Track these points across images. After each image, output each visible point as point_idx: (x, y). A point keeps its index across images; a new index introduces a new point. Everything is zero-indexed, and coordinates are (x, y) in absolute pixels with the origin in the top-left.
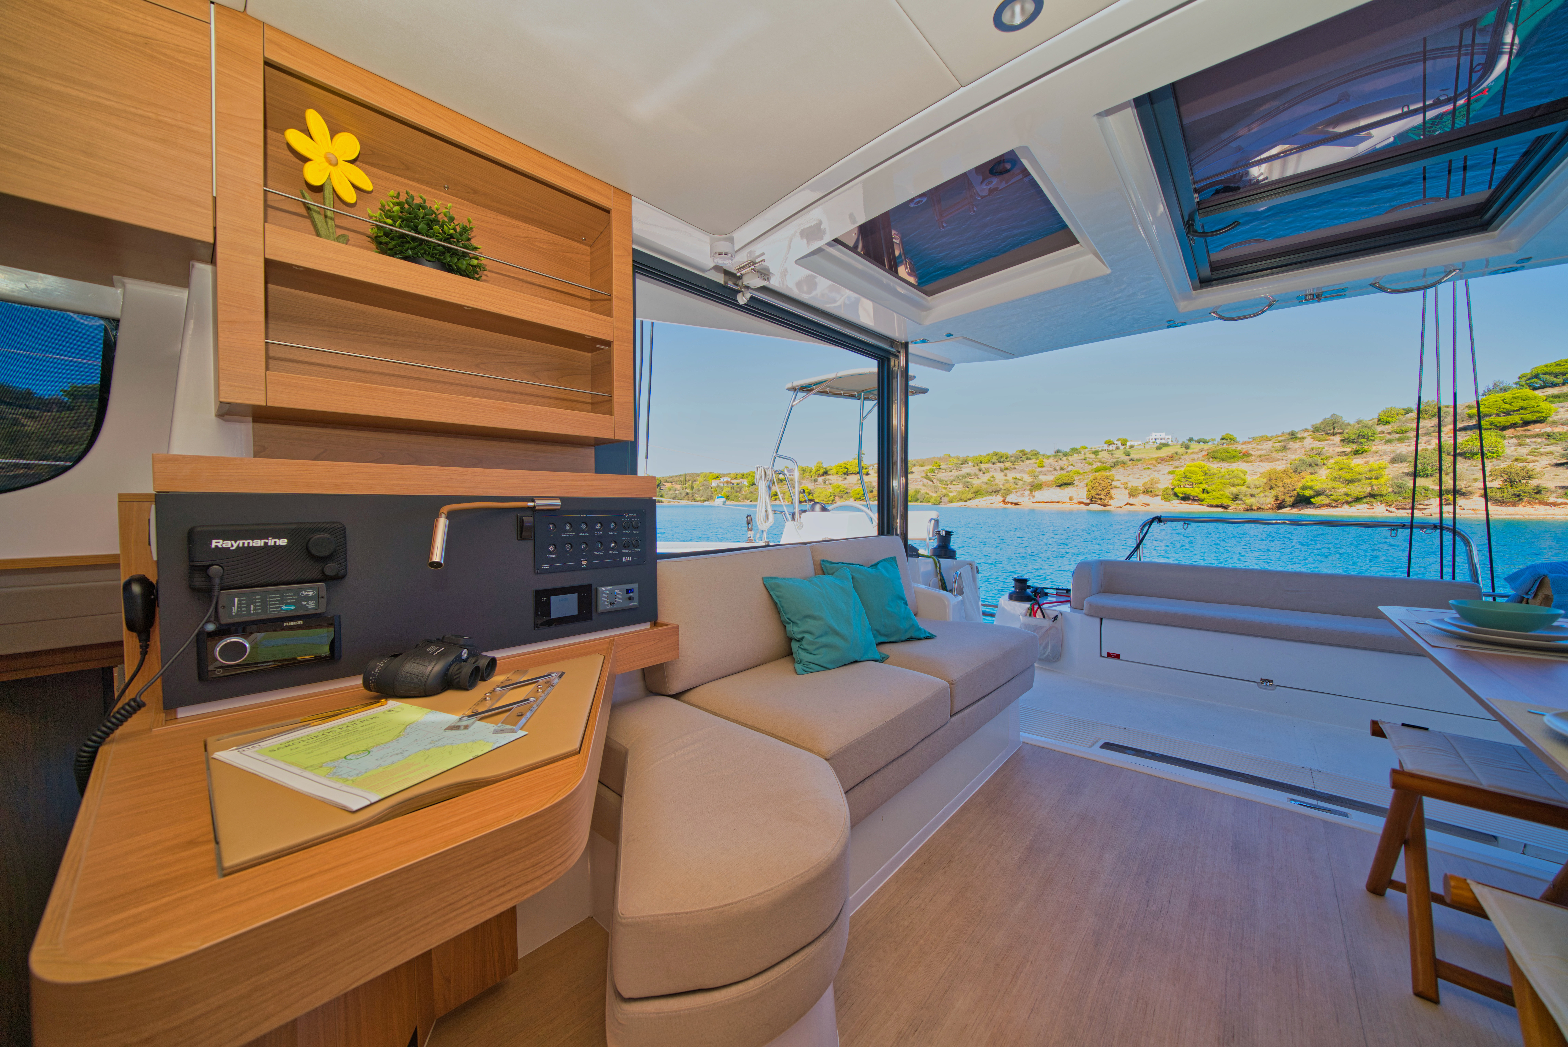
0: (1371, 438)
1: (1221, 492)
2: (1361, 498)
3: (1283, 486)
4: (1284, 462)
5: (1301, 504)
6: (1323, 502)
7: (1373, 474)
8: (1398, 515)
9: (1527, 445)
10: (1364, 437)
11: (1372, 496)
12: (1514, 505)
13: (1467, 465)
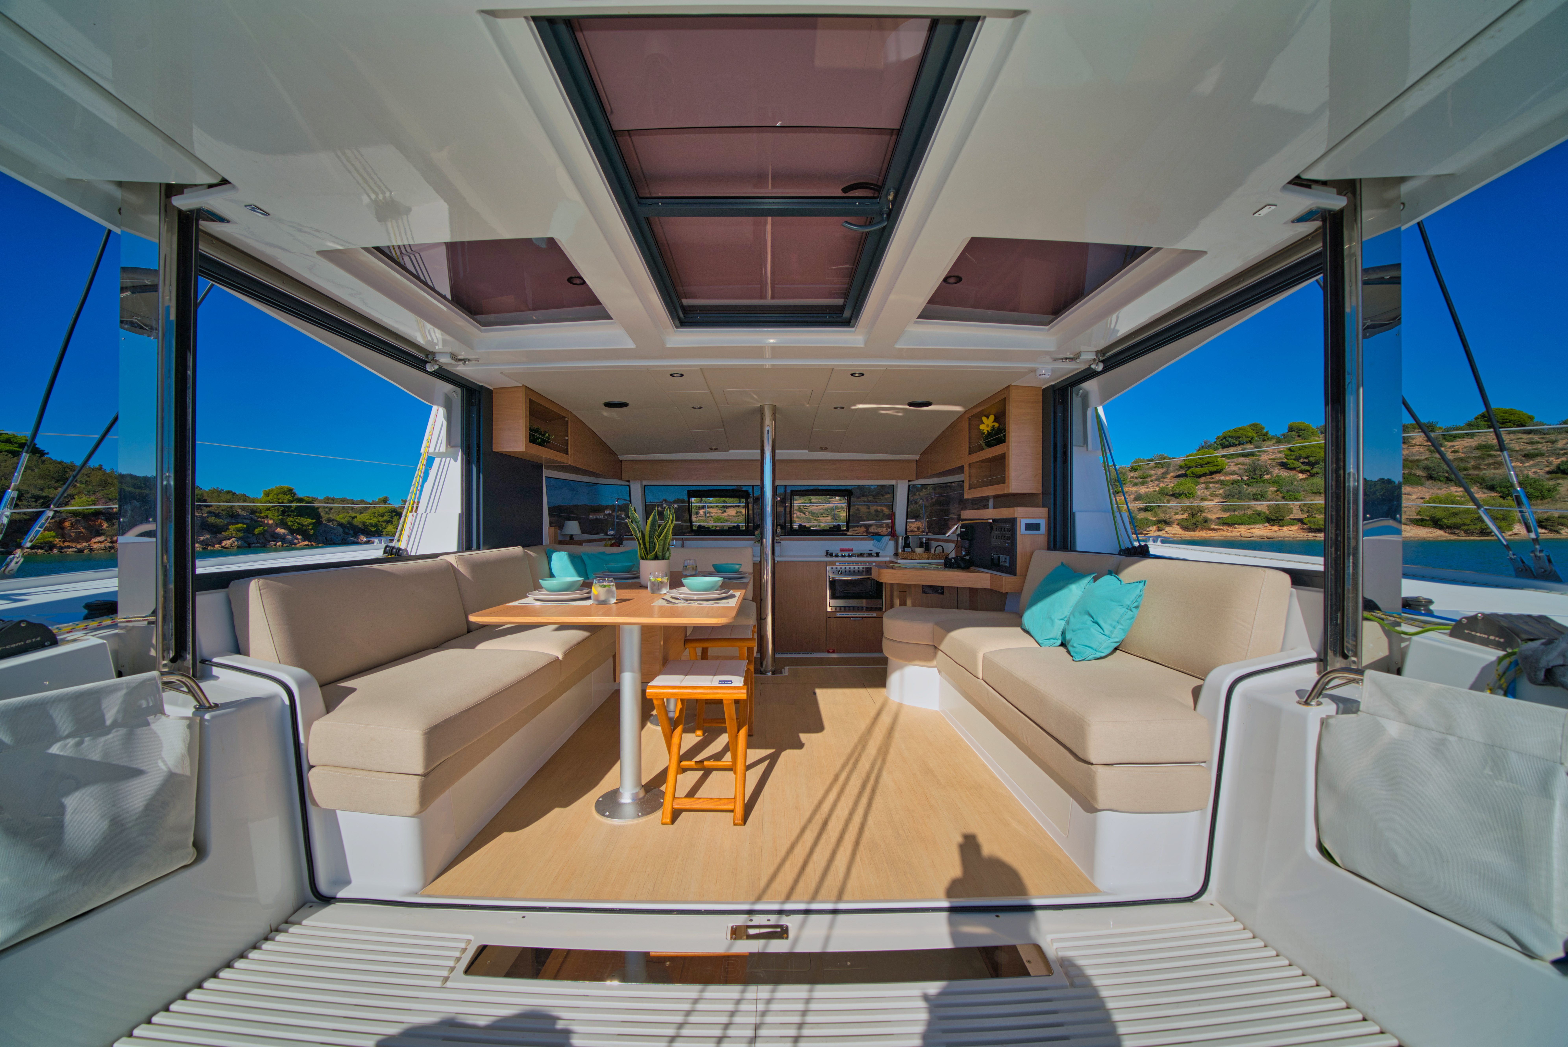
13: (1175, 503)
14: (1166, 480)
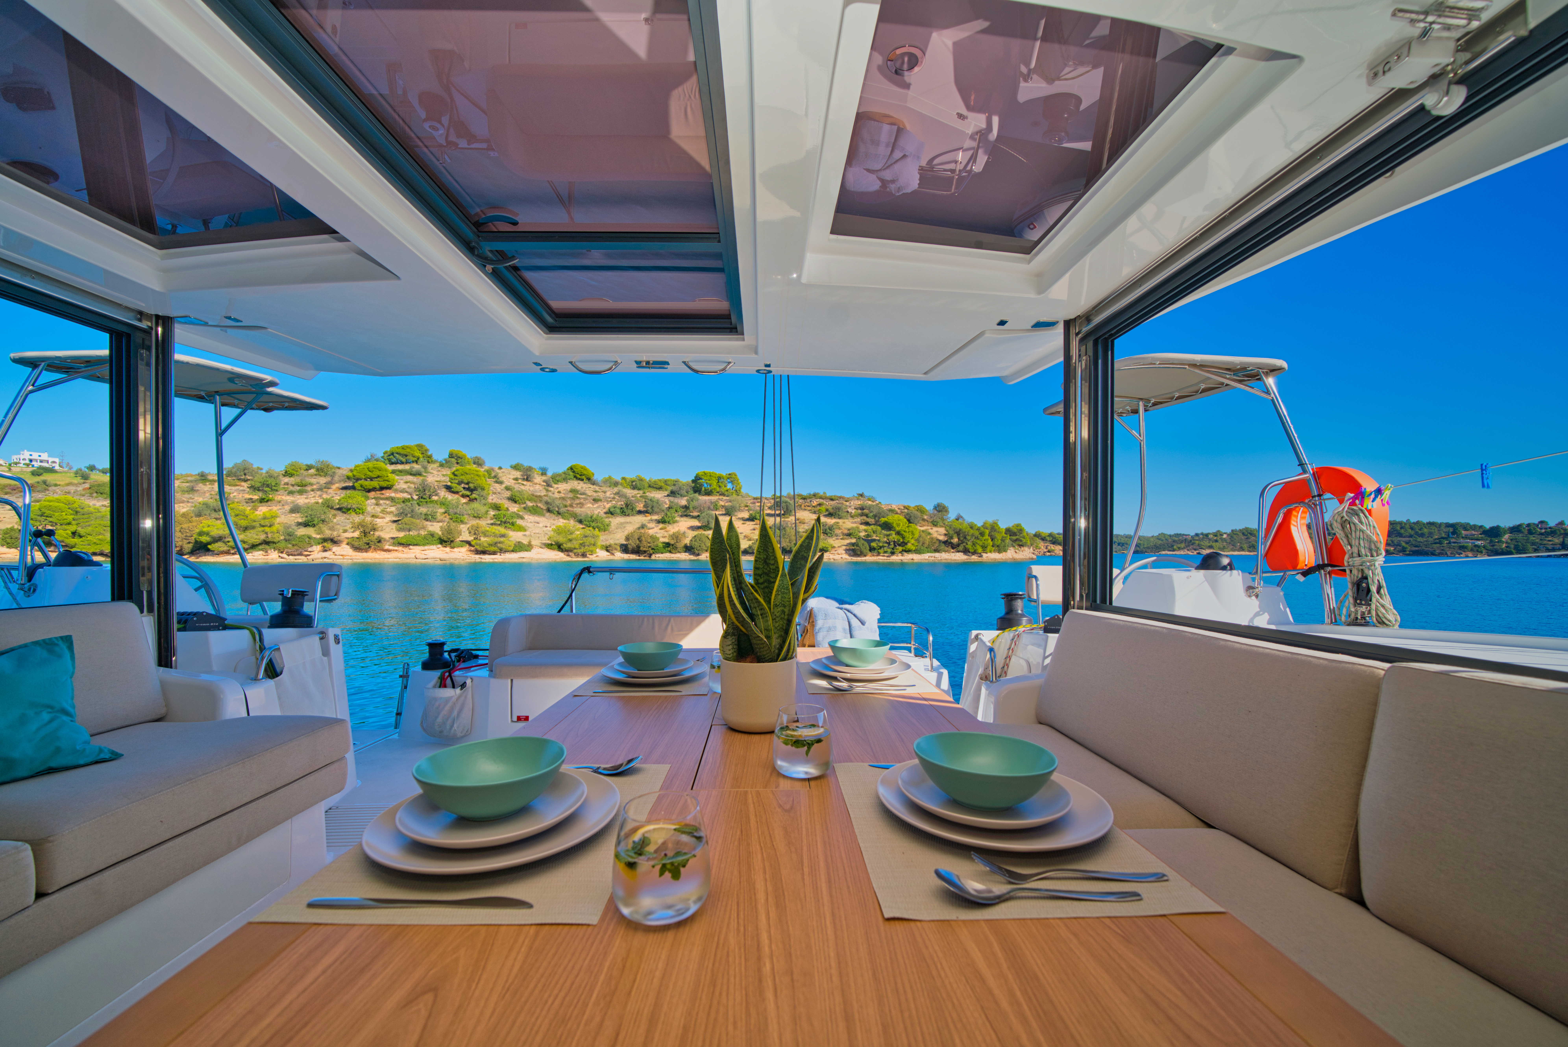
0: (275, 488)
1: (100, 537)
2: (257, 545)
3: (180, 531)
4: (189, 505)
5: (200, 551)
6: (221, 549)
7: (267, 522)
8: (289, 560)
9: (381, 505)
10: (268, 486)
11: (266, 543)
12: (366, 552)
13: (343, 518)
14: (330, 491)
